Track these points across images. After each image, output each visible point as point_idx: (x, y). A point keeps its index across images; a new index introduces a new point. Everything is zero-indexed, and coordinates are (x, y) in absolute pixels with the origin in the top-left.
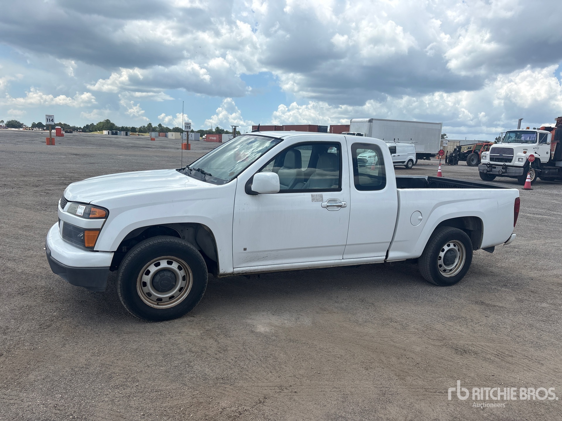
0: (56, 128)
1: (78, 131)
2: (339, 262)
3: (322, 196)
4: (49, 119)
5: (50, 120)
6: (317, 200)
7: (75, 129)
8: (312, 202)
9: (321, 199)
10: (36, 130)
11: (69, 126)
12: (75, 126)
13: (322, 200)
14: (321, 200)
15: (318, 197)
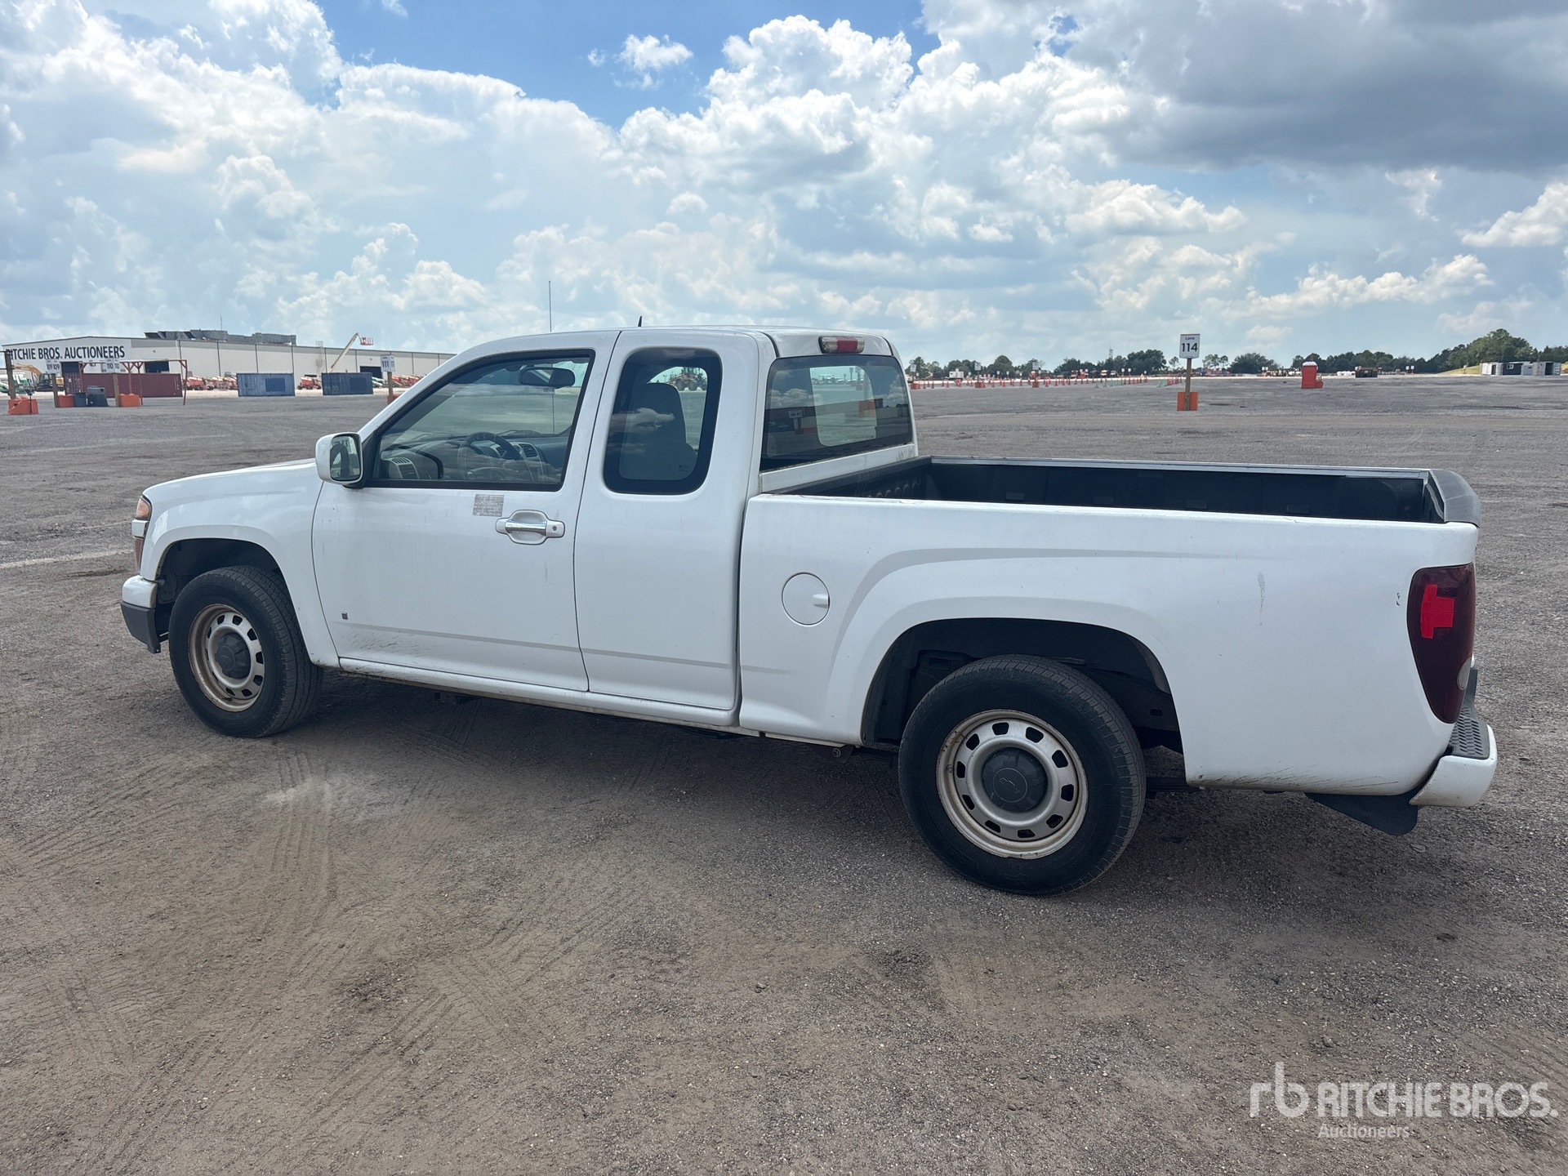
0: (1305, 366)
1: (1406, 371)
2: (579, 699)
3: (501, 501)
4: (1188, 344)
5: (1191, 347)
6: (487, 512)
7: (1401, 365)
8: (474, 514)
9: (496, 509)
10: (1292, 376)
11: (1391, 357)
12: (1407, 357)
13: (499, 513)
14: (496, 512)
15: (490, 503)
